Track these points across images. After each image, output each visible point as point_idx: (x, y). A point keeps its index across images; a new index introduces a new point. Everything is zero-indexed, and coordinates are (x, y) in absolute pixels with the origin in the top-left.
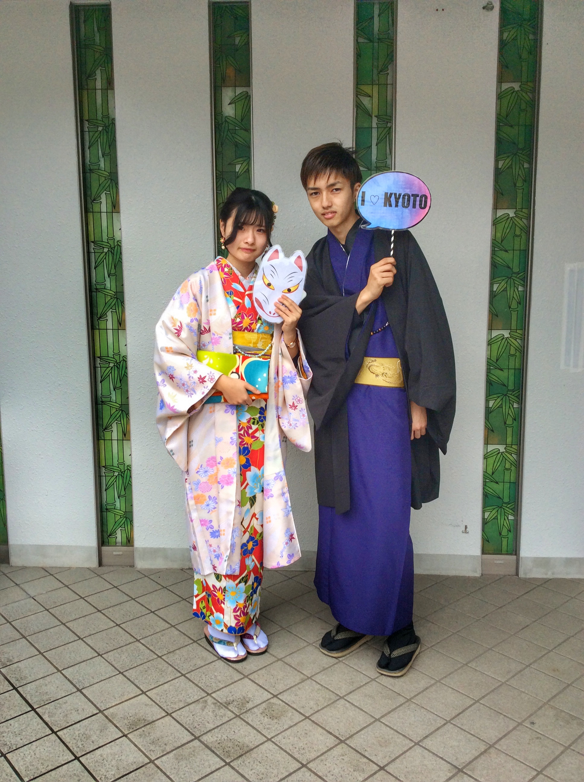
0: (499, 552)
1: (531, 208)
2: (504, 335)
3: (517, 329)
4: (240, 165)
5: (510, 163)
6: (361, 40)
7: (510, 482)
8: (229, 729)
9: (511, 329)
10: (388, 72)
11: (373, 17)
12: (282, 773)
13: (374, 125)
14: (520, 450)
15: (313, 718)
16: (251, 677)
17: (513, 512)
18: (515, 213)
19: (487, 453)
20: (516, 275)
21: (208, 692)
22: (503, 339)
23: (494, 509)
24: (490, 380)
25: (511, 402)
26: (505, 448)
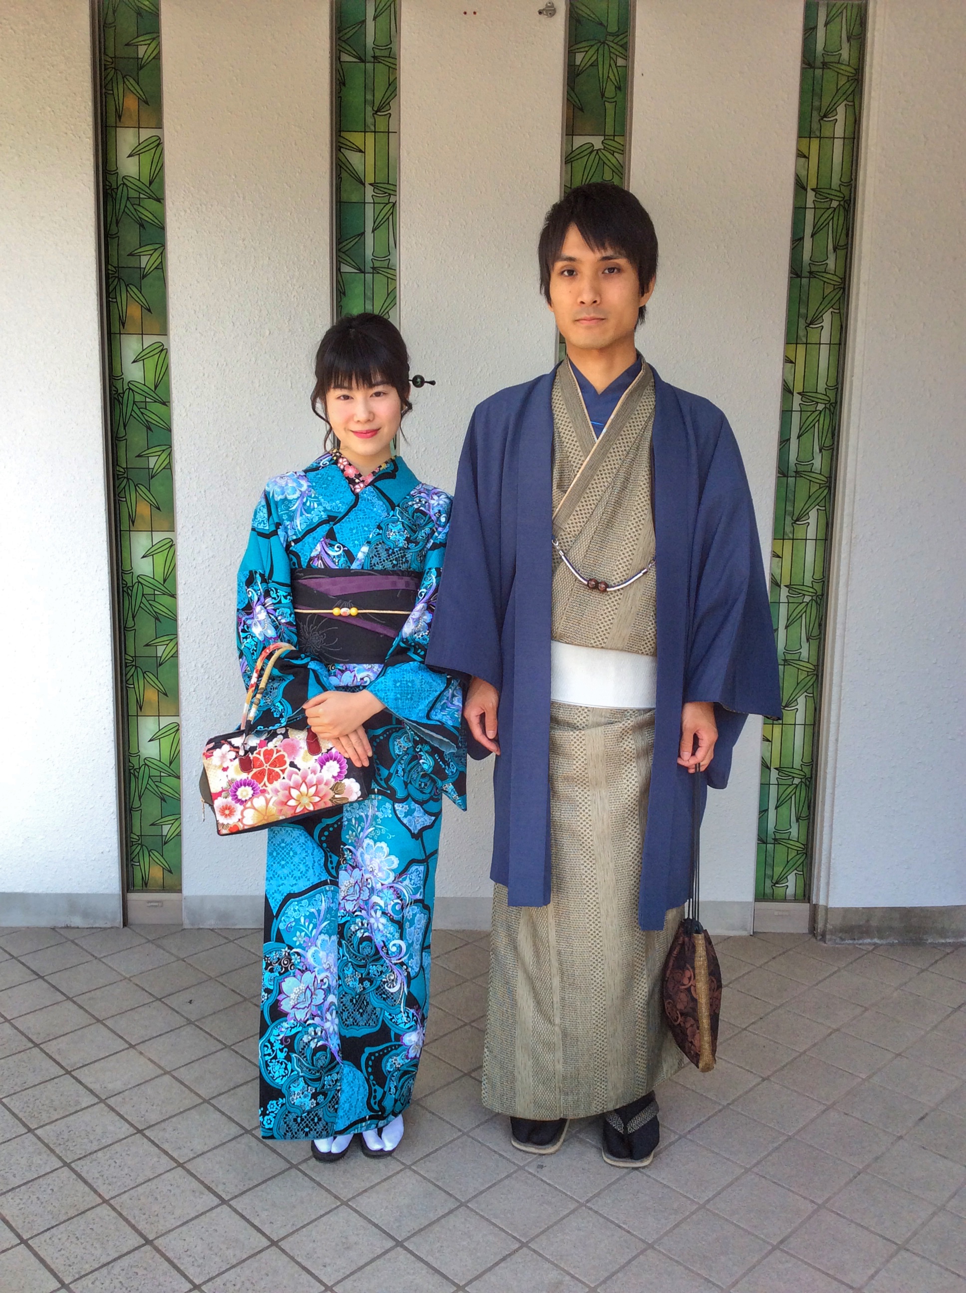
4: (149, 256)
6: (345, 58)
8: (45, 1186)
10: (389, 112)
11: (364, 22)
12: (108, 1255)
13: (369, 199)
15: (188, 1166)
16: (111, 1102)
21: (31, 1126)
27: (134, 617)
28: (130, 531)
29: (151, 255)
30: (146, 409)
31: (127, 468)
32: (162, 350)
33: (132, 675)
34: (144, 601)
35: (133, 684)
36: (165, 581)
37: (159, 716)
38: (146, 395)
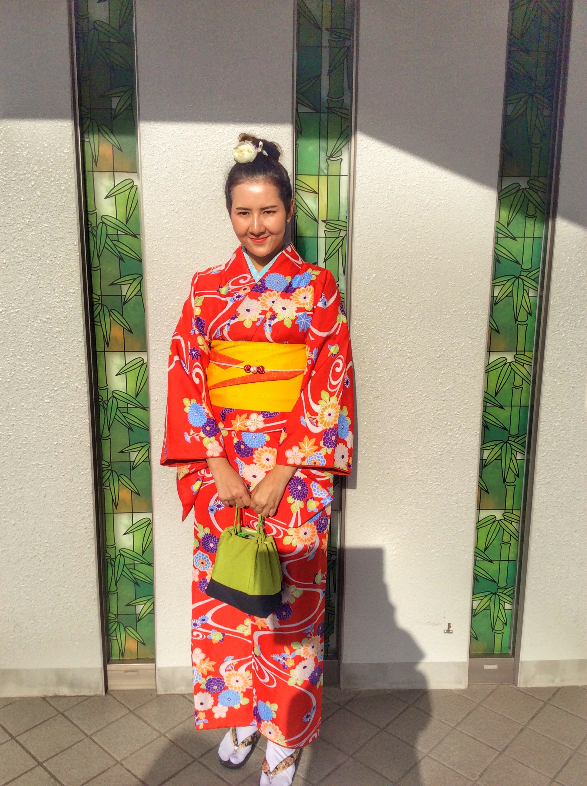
0: (490, 654)
1: (551, 177)
2: (506, 359)
3: (524, 351)
4: (120, 98)
5: (524, 108)
7: (508, 560)
9: (517, 351)
13: (325, 43)
14: (524, 517)
17: (511, 600)
18: (528, 183)
19: (479, 522)
20: (528, 273)
22: (505, 364)
23: (486, 596)
24: (485, 421)
25: (513, 451)
26: (503, 515)
27: (109, 428)
28: (105, 352)
29: (122, 97)
30: (118, 241)
31: (101, 295)
32: (132, 187)
33: (109, 478)
34: (118, 413)
35: (109, 486)
36: (137, 395)
37: (132, 513)
38: (117, 228)
